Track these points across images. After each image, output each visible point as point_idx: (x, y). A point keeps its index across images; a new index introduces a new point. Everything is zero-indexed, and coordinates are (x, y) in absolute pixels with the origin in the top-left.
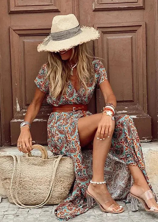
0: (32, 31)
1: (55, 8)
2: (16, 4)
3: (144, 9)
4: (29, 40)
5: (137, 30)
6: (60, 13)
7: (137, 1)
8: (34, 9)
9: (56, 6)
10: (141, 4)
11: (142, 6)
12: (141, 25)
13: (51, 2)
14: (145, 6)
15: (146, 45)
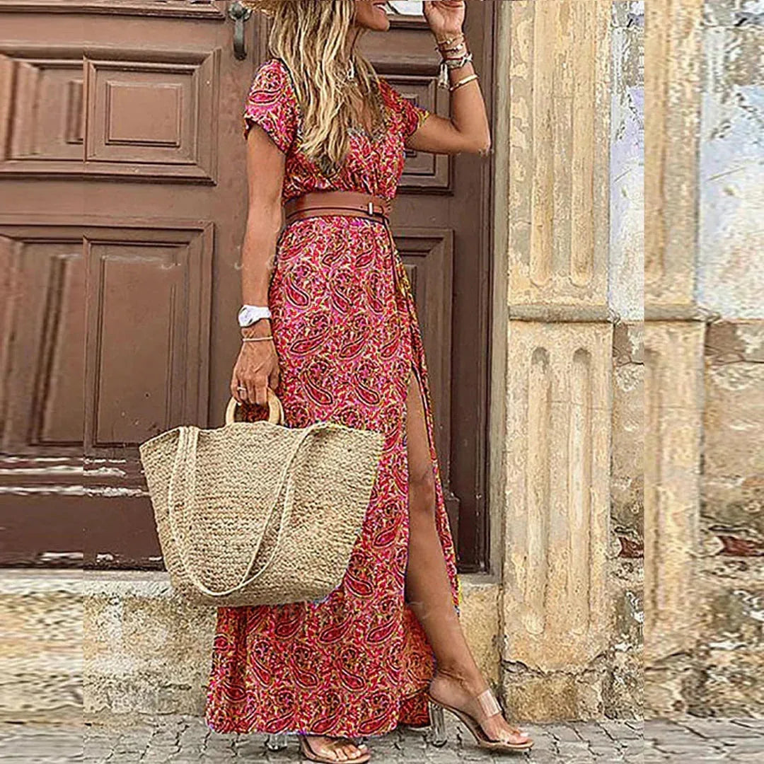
0: (130, 231)
1: (202, 174)
2: (88, 155)
3: (451, 194)
4: (117, 258)
5: (428, 251)
6: (214, 188)
7: (432, 172)
8: (142, 173)
9: (204, 169)
10: (442, 180)
11: (446, 185)
12: (441, 239)
13: (191, 157)
14: (453, 188)
15: (454, 295)
